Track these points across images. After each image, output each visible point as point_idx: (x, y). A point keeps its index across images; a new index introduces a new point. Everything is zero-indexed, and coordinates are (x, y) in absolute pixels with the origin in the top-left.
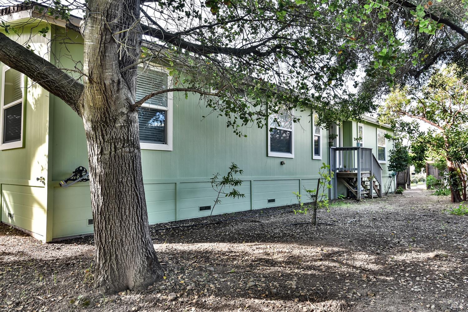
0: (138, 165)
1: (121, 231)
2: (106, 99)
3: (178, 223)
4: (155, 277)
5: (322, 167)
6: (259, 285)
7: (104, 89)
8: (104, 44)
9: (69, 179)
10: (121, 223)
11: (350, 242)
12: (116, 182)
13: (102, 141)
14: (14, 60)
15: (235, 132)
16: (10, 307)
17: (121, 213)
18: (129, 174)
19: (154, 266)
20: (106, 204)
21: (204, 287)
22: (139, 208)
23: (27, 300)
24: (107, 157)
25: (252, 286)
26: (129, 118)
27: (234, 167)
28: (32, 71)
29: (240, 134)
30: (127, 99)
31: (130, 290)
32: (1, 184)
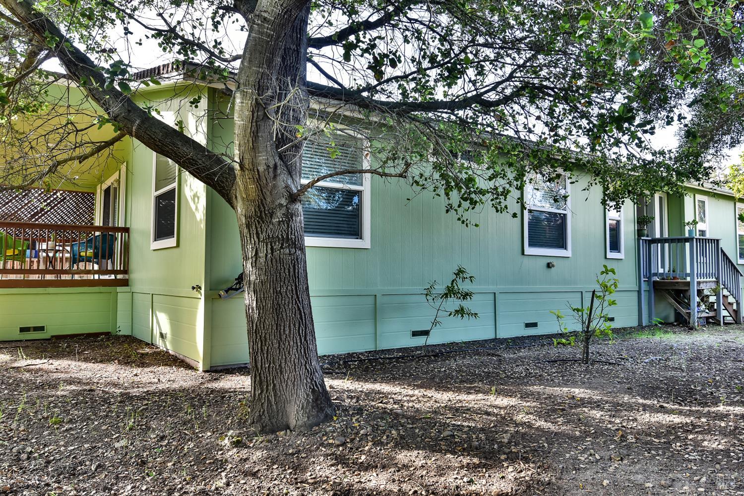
0: (301, 271)
1: (279, 353)
2: (261, 189)
3: (378, 354)
4: (322, 416)
5: (603, 273)
6: (458, 436)
7: (257, 176)
8: (256, 122)
9: (231, 289)
10: (279, 344)
11: (628, 389)
12: (273, 292)
13: (257, 240)
14: (160, 144)
15: (459, 219)
16: (153, 440)
17: (280, 332)
18: (289, 282)
19: (321, 402)
20: (262, 320)
21: (384, 433)
22: (301, 325)
23: (173, 434)
24: (262, 260)
25: (448, 436)
26: (290, 211)
27: (460, 272)
28: (179, 156)
29: (468, 222)
30: (287, 187)
31: (291, 431)
32: (152, 294)
